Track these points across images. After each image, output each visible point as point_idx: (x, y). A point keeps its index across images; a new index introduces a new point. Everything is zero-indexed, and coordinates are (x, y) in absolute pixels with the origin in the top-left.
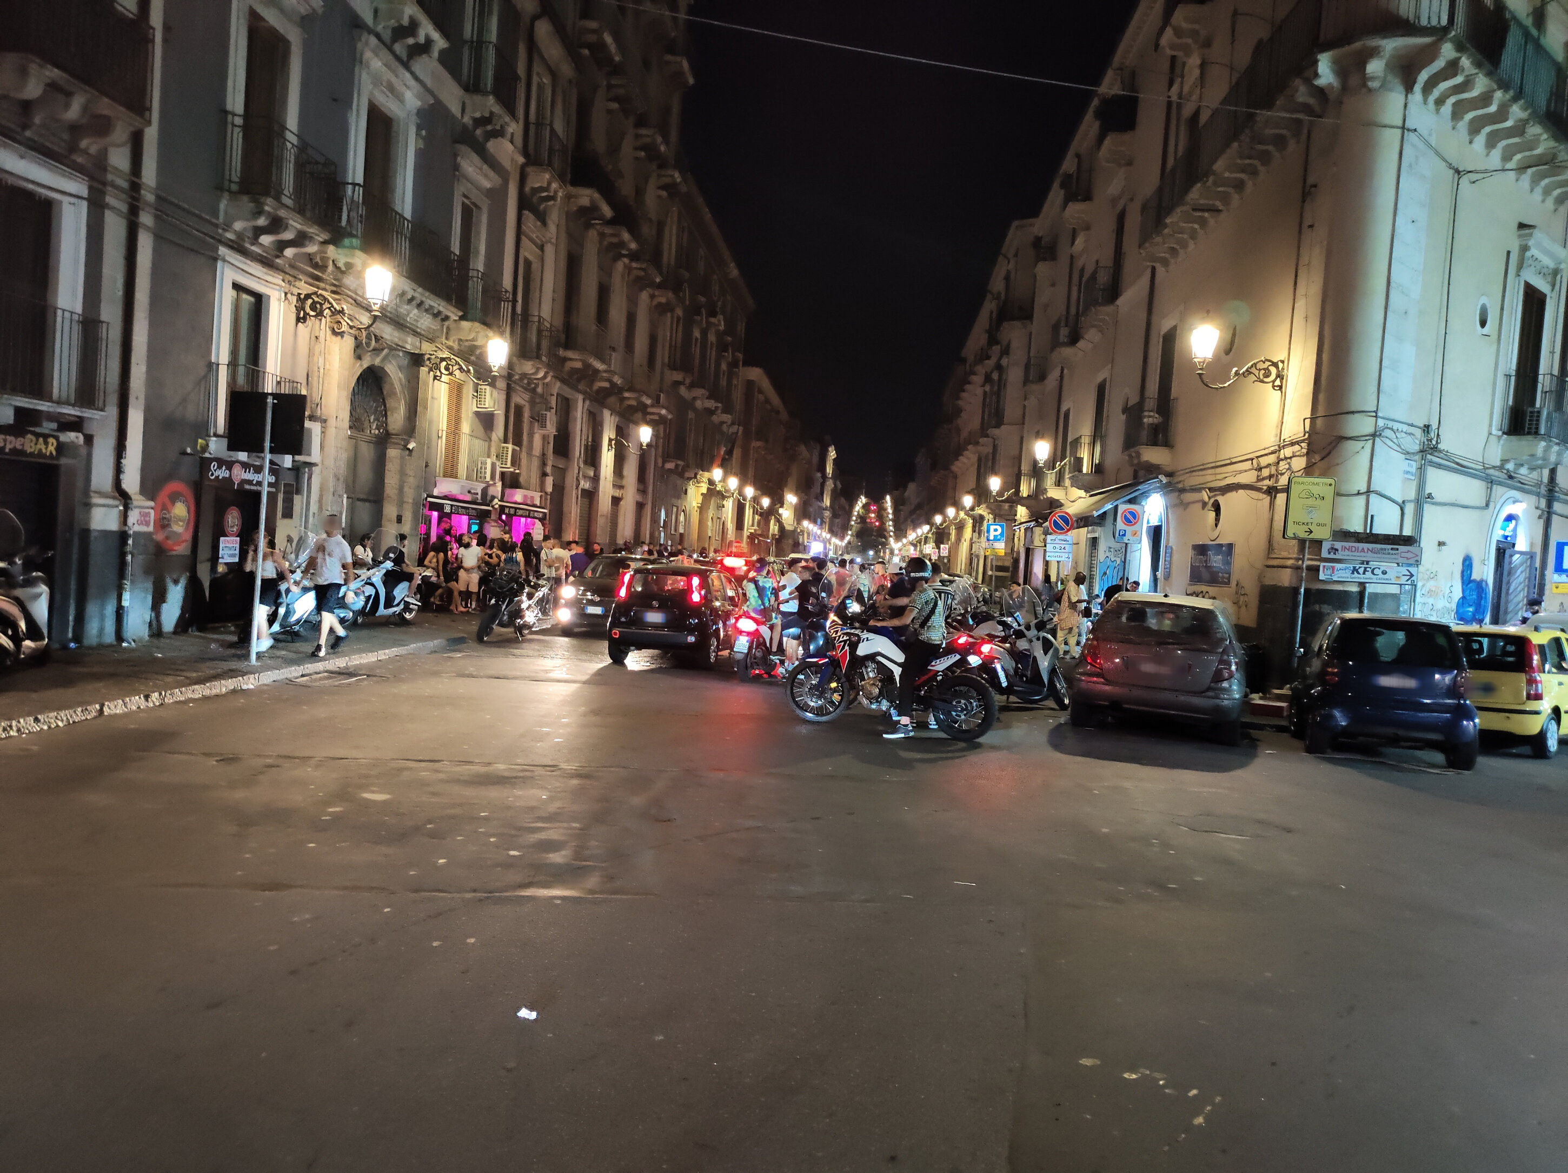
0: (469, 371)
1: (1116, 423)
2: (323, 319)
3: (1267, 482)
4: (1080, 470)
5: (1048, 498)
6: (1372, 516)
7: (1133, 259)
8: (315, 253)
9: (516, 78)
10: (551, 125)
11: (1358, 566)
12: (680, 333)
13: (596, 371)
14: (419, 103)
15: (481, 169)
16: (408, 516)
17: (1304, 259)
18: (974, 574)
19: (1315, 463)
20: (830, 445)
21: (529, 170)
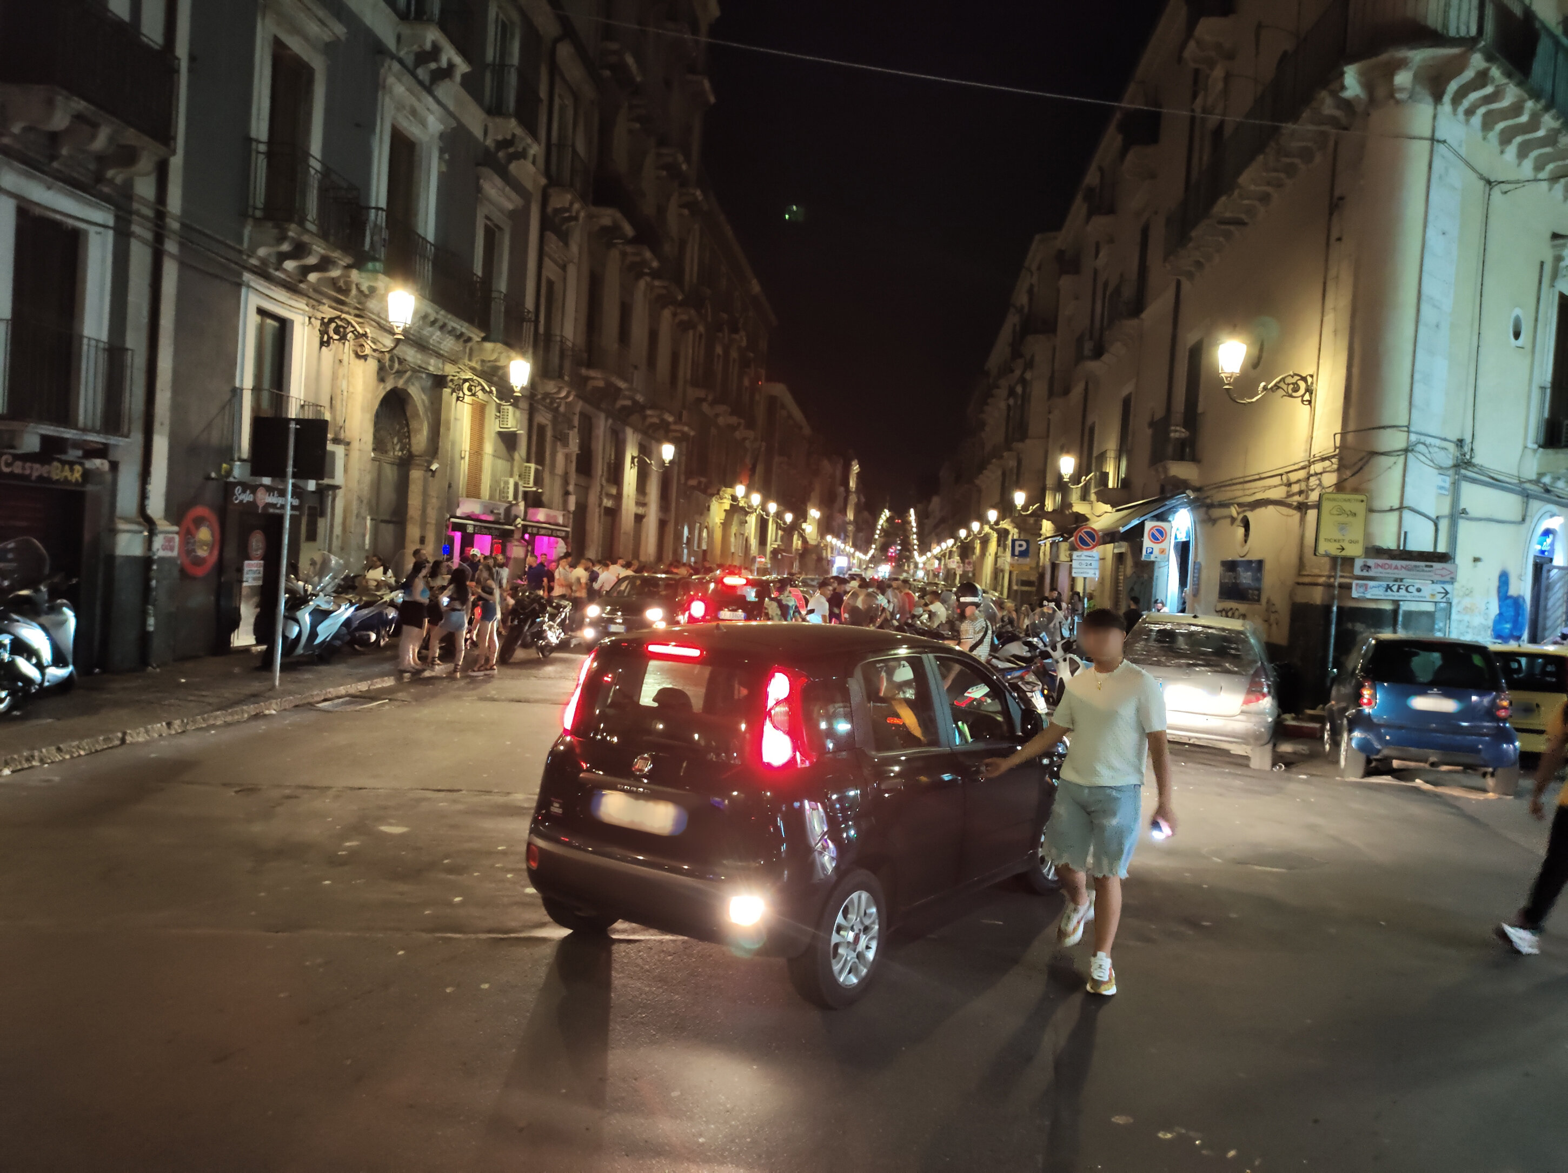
0: (491, 392)
1: (1143, 436)
2: (347, 343)
3: (1297, 498)
4: (1106, 485)
5: (1073, 512)
6: (1406, 533)
7: (1158, 273)
8: (339, 278)
9: (540, 101)
10: (573, 146)
11: (1391, 584)
12: (702, 350)
13: (619, 390)
14: (442, 127)
15: (503, 191)
16: (431, 537)
17: (1332, 272)
18: (999, 588)
19: (1346, 479)
20: (852, 460)
21: (551, 191)
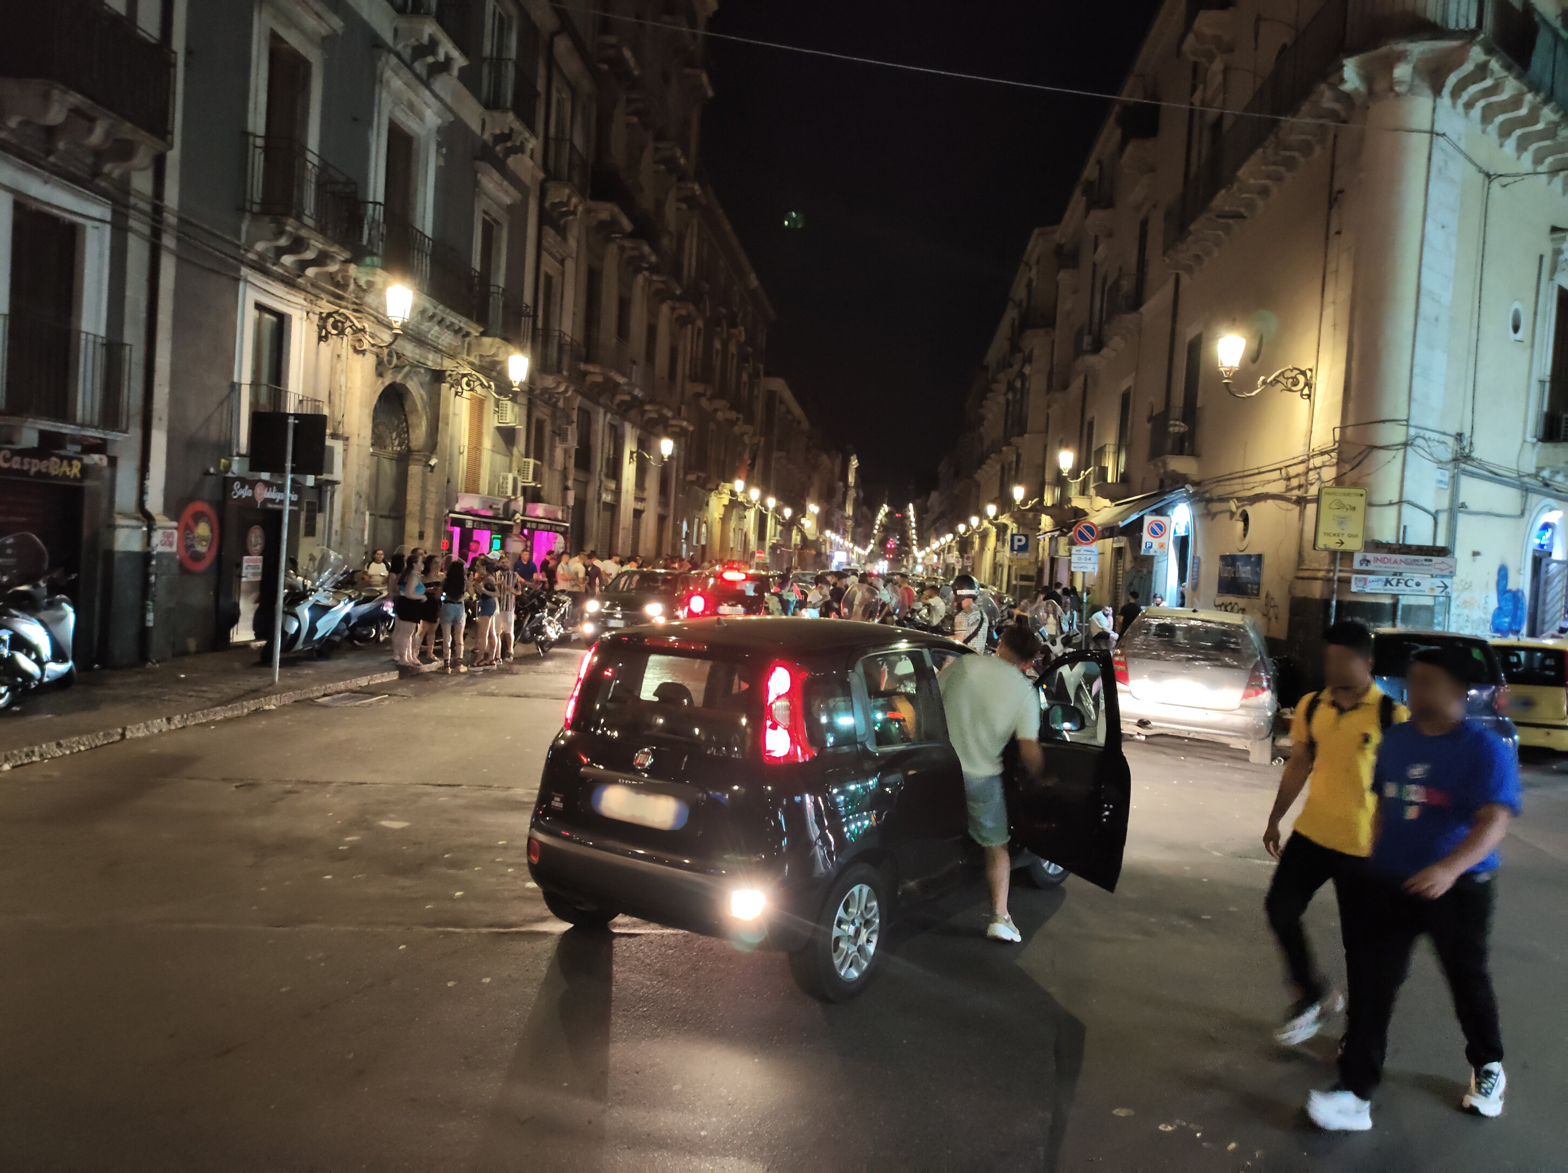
0: (490, 387)
1: (1142, 430)
2: (345, 338)
3: (1296, 492)
4: (1105, 479)
5: (1072, 507)
6: (1405, 527)
7: (1157, 266)
8: (337, 272)
9: (537, 94)
10: (571, 140)
11: (1390, 578)
12: (701, 345)
13: (618, 384)
14: (439, 121)
15: (501, 185)
16: (430, 532)
17: (1331, 267)
18: (998, 583)
19: (1345, 473)
20: (852, 454)
21: (549, 185)
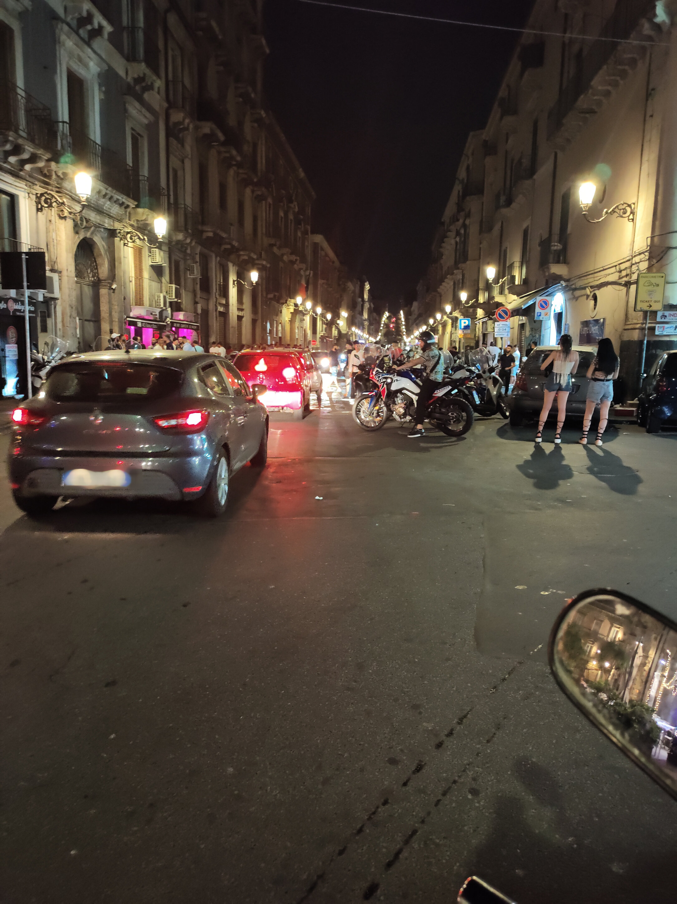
0: (144, 239)
1: (535, 250)
2: (53, 209)
3: (624, 279)
4: (514, 283)
5: (495, 302)
7: (543, 148)
8: (44, 167)
9: (158, 50)
10: (183, 82)
12: (271, 215)
13: (222, 238)
14: (99, 69)
15: (141, 111)
19: (653, 265)
20: (366, 282)
21: (171, 111)
